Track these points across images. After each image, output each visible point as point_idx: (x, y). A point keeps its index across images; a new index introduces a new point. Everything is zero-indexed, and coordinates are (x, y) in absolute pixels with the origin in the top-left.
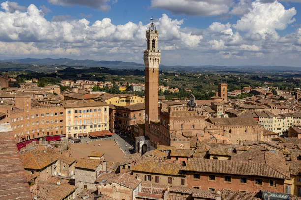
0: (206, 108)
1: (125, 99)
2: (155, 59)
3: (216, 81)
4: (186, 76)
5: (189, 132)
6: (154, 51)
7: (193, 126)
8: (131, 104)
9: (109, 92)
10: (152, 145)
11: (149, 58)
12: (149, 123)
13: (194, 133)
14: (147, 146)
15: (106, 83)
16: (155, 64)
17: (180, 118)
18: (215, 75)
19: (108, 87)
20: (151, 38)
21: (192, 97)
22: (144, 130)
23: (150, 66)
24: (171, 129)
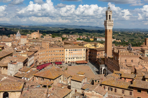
0: (138, 51)
1: (94, 45)
2: (110, 25)
3: (142, 36)
4: (125, 34)
5: (130, 64)
6: (110, 21)
7: (132, 61)
8: (97, 47)
9: (85, 41)
10: (109, 70)
11: (107, 24)
12: (107, 58)
13: (133, 65)
14: (106, 70)
15: (83, 37)
16: (110, 27)
17: (125, 56)
18: (141, 33)
19: (84, 39)
20: (108, 14)
21: (130, 45)
22: (104, 61)
23: (108, 29)
24: (120, 62)
